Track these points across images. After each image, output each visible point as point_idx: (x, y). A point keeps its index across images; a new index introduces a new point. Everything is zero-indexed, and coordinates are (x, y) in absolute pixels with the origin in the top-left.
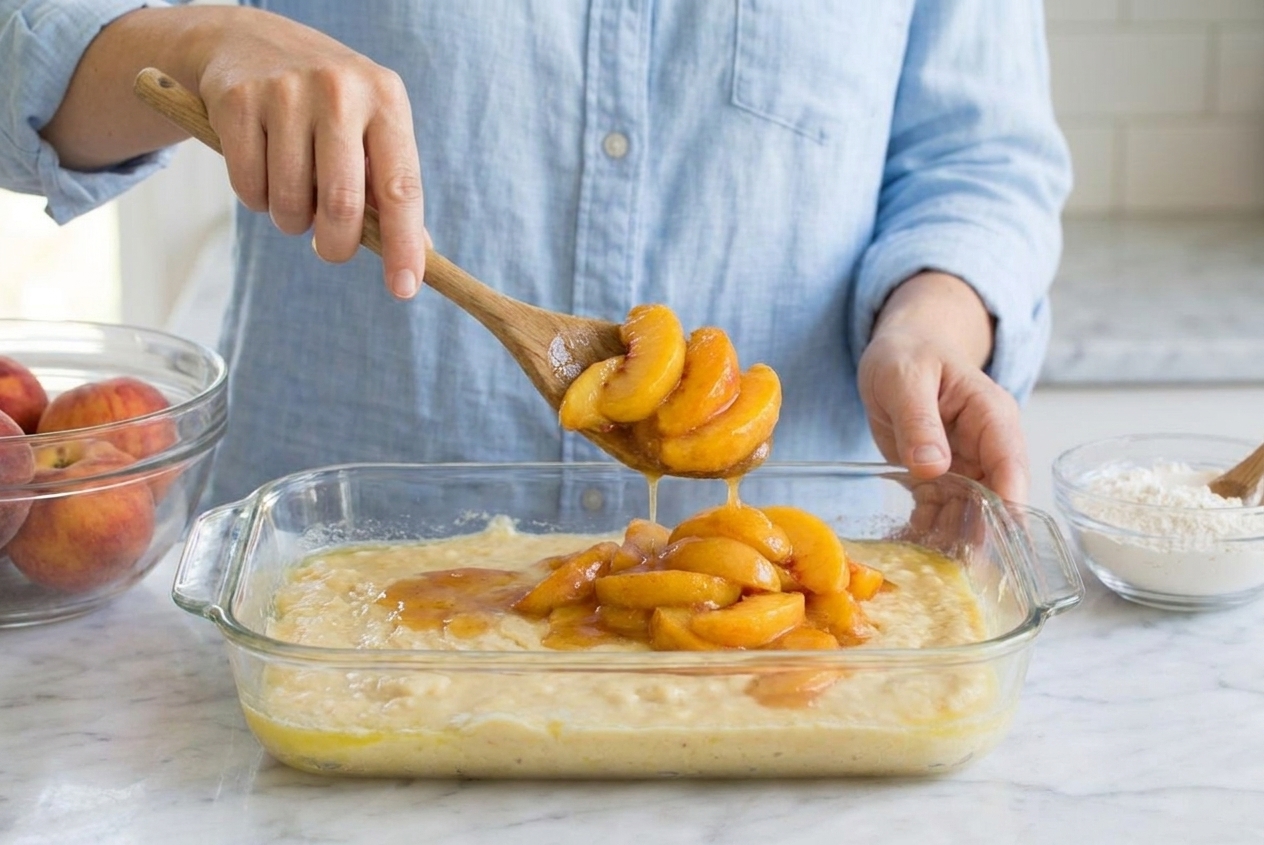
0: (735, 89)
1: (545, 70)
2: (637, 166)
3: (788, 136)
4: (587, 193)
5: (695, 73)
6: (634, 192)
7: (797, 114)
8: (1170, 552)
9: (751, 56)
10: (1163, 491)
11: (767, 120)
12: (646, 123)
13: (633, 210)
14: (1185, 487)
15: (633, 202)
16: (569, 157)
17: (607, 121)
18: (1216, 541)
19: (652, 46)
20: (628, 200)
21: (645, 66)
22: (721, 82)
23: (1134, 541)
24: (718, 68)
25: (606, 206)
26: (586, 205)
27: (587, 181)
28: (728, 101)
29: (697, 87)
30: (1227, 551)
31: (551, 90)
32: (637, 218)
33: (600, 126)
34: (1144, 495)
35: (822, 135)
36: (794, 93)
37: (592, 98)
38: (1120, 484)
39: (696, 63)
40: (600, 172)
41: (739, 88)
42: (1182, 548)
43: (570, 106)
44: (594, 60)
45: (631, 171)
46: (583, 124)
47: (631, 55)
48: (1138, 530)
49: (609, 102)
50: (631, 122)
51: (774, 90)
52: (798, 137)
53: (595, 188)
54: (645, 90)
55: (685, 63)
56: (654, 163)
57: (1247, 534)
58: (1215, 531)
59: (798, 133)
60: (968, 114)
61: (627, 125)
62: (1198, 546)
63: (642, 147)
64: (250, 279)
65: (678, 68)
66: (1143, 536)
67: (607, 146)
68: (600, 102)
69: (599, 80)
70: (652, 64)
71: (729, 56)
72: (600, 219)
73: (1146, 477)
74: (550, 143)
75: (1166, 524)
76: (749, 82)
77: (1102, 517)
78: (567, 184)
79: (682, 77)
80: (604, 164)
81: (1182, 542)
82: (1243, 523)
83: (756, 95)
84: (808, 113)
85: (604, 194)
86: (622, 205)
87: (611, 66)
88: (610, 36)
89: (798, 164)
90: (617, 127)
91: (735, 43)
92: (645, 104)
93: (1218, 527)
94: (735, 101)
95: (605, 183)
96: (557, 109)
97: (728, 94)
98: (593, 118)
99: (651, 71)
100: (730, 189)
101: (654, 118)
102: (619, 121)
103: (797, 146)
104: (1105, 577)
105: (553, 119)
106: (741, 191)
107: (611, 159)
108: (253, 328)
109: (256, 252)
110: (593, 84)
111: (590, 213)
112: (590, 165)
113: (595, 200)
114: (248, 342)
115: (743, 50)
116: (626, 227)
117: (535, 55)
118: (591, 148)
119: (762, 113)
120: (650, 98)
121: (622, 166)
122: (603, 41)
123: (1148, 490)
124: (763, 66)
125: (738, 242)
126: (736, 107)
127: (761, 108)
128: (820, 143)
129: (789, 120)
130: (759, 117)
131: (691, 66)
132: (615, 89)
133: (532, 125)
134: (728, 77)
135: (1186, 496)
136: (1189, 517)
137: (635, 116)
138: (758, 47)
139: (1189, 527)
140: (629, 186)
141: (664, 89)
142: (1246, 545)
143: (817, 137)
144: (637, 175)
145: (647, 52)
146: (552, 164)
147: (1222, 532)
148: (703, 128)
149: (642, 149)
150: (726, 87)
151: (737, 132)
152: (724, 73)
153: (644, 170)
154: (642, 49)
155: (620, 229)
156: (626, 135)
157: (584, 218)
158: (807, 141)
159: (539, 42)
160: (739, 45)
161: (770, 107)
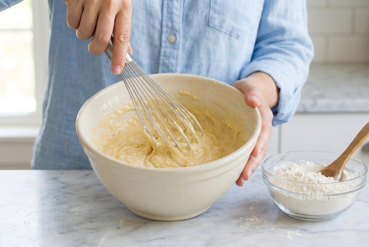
0: (210, 21)
1: (150, 14)
2: (178, 45)
3: (227, 36)
4: (162, 54)
5: (197, 15)
6: (177, 54)
7: (230, 29)
8: (307, 199)
9: (215, 11)
10: (304, 175)
11: (220, 31)
12: (182, 31)
13: (177, 59)
14: (312, 173)
15: (177, 57)
16: (157, 42)
17: (169, 30)
18: (324, 195)
19: (184, 7)
20: (175, 57)
21: (181, 13)
22: (206, 18)
23: (292, 195)
24: (205, 14)
25: (168, 58)
26: (162, 58)
27: (163, 50)
28: (208, 24)
29: (198, 20)
30: (329, 199)
31: (151, 20)
32: (178, 62)
33: (167, 32)
34: (296, 176)
35: (238, 36)
36: (229, 22)
37: (164, 23)
38: (287, 171)
39: (197, 12)
40: (166, 47)
41: (211, 20)
42: (311, 198)
43: (157, 25)
44: (165, 11)
45: (177, 47)
46: (161, 32)
47: (177, 9)
48: (294, 191)
49: (170, 25)
50: (177, 31)
51: (223, 21)
52: (230, 36)
53: (165, 52)
54: (181, 21)
55: (194, 12)
56: (184, 44)
57: (336, 192)
58: (324, 192)
59: (230, 35)
60: (282, 31)
61: (176, 32)
62: (317, 197)
63: (180, 39)
64: (52, 81)
65: (192, 14)
66: (297, 194)
67: (169, 38)
68: (167, 25)
69: (166, 17)
70: (183, 13)
71: (208, 10)
72: (167, 62)
73: (297, 169)
74: (150, 37)
75: (305, 189)
76: (214, 19)
77: (280, 186)
78: (156, 51)
79: (193, 16)
80: (168, 44)
81: (311, 195)
82: (335, 188)
83: (217, 22)
84: (233, 28)
85: (168, 54)
86: (173, 57)
87: (171, 13)
88: (170, 3)
89: (230, 46)
90: (172, 33)
91: (210, 6)
92: (181, 25)
93: (324, 190)
94: (210, 24)
95: (168, 51)
96: (153, 27)
97: (208, 22)
98: (164, 29)
99: (183, 15)
100: (208, 53)
101: (184, 30)
102: (173, 30)
103: (230, 39)
104: (282, 208)
105: (152, 30)
106: (212, 53)
107: (170, 43)
108: (53, 97)
109: (54, 72)
110: (164, 18)
111: (163, 60)
112: (163, 44)
113: (165, 56)
114: (51, 102)
115: (212, 8)
116: (175, 65)
117: (146, 10)
118: (164, 39)
119: (219, 29)
120: (183, 24)
121: (174, 44)
122: (168, 5)
123: (298, 174)
124: (219, 13)
125: (211, 70)
126: (211, 27)
127: (218, 27)
128: (237, 39)
129: (227, 31)
130: (218, 30)
131: (196, 13)
132: (172, 20)
133: (145, 31)
134: (208, 17)
135: (312, 177)
136: (314, 186)
137: (178, 29)
138: (217, 7)
139: (314, 190)
140: (176, 52)
141: (187, 20)
142: (336, 197)
143: (236, 37)
144: (178, 48)
145: (182, 9)
146: (151, 44)
147: (327, 191)
148: (200, 33)
149: (180, 40)
150: (207, 20)
151: (211, 34)
152: (206, 15)
153: (181, 47)
154: (181, 7)
155: (173, 65)
156: (175, 35)
157: (161, 62)
158: (233, 38)
159: (148, 5)
160: (211, 7)
161: (221, 27)
